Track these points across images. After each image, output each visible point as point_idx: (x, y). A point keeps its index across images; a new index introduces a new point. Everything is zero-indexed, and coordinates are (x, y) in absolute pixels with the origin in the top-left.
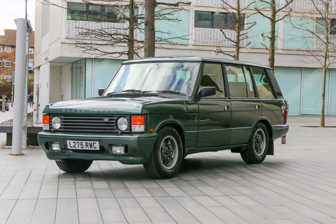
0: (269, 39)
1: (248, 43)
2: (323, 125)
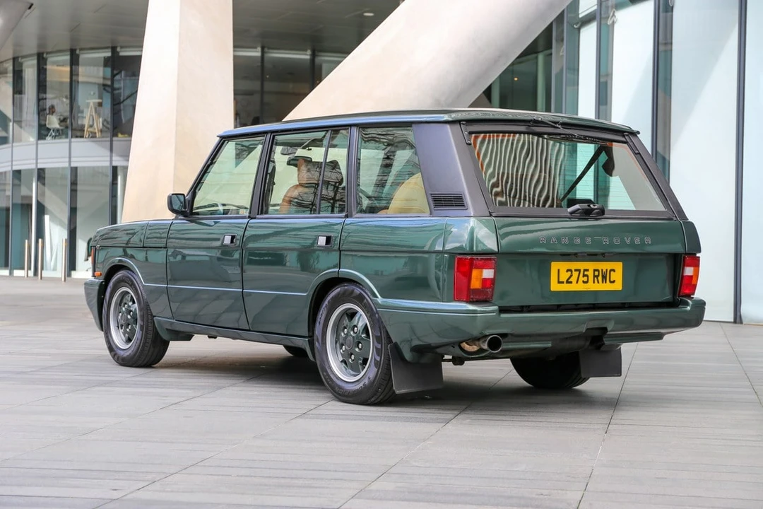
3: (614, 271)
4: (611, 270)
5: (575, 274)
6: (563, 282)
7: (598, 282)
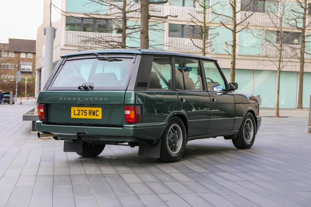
0: (231, 46)
1: (212, 50)
2: (278, 115)
3: (98, 111)
4: (97, 111)
5: (81, 112)
6: (76, 115)
7: (91, 115)
